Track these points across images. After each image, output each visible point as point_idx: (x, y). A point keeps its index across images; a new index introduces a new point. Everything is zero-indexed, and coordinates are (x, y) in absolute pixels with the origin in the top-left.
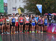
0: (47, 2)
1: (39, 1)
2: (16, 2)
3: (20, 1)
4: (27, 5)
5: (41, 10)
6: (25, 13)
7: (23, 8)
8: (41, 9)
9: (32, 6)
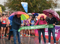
4: (8, 2)
5: (27, 9)
7: (4, 5)
9: (15, 3)
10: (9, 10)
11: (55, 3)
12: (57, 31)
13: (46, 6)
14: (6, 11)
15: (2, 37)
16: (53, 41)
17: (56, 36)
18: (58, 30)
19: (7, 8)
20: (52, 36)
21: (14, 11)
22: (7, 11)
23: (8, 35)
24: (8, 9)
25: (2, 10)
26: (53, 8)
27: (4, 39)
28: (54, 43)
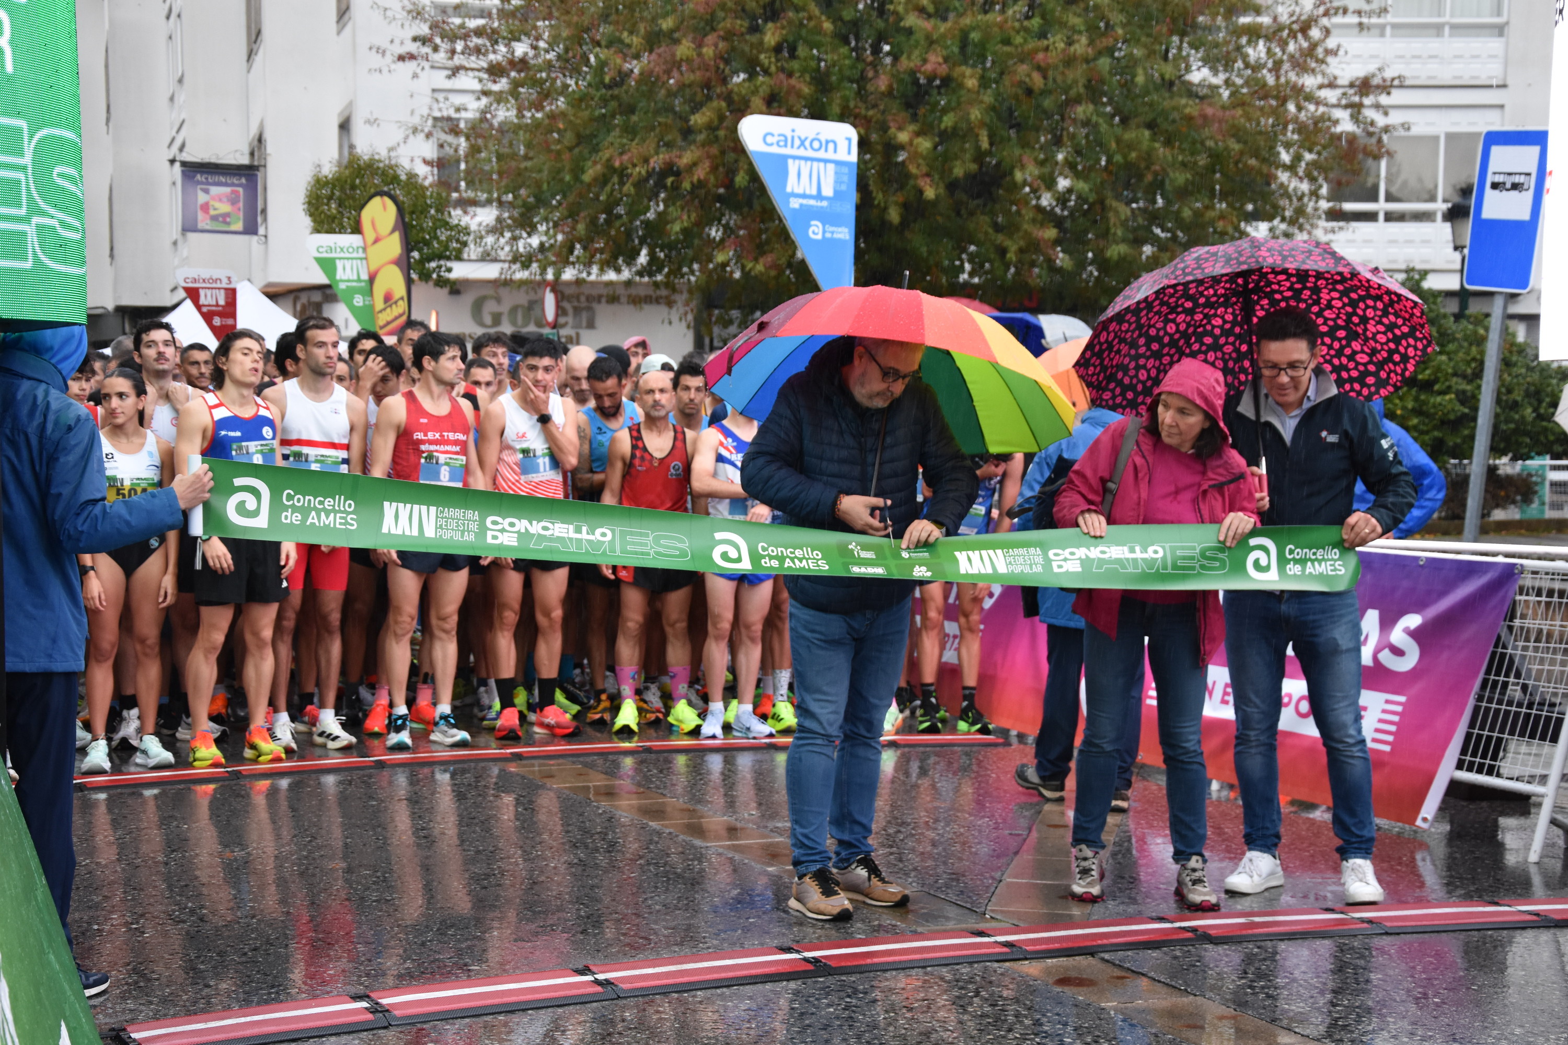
0: (934, 61)
1: (771, 36)
2: (255, 36)
3: (343, 12)
4: (504, 114)
5: (845, 234)
6: (456, 288)
7: (426, 175)
8: (849, 209)
9: (630, 131)
10: (525, 261)
11: (1345, 125)
12: (1398, 635)
13: (1180, 178)
14: (459, 271)
15: (421, 737)
16: (1322, 815)
17: (1369, 726)
18: (1413, 621)
19: (485, 216)
20: (1310, 729)
21: (610, 263)
22: (491, 271)
23: (507, 702)
24: (497, 229)
25: (405, 264)
26: (1298, 219)
27: (443, 778)
28: (1344, 853)
